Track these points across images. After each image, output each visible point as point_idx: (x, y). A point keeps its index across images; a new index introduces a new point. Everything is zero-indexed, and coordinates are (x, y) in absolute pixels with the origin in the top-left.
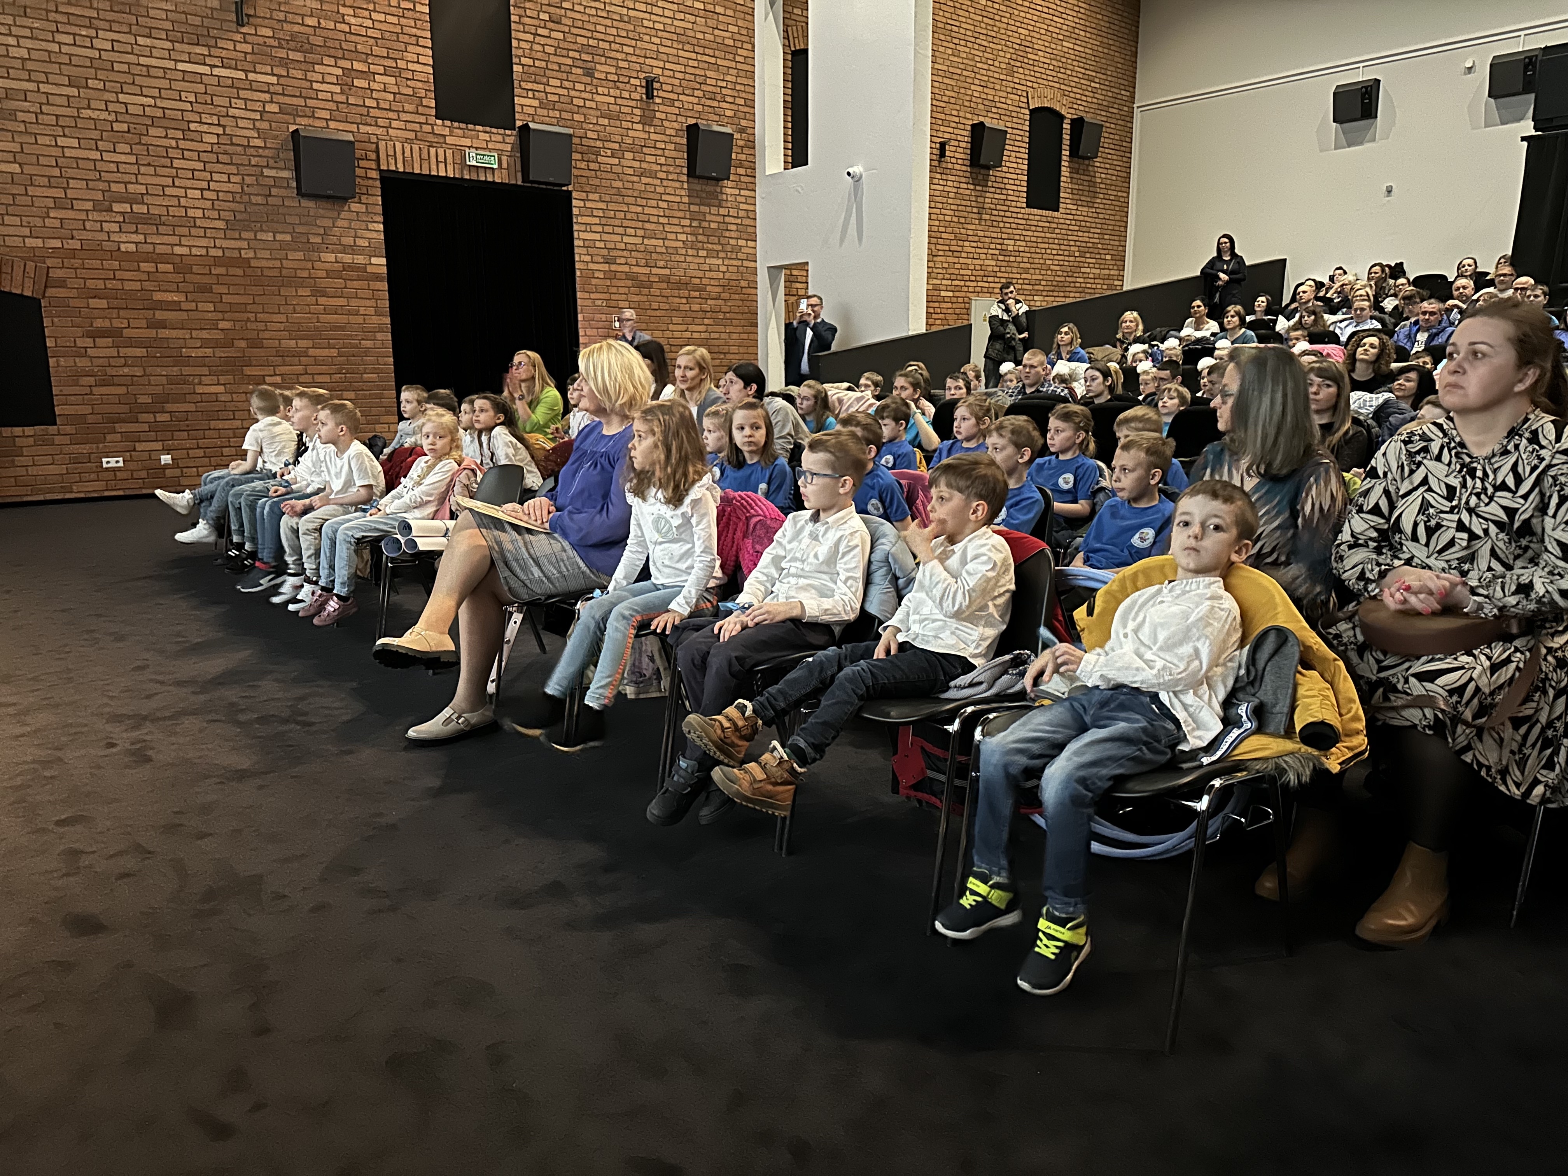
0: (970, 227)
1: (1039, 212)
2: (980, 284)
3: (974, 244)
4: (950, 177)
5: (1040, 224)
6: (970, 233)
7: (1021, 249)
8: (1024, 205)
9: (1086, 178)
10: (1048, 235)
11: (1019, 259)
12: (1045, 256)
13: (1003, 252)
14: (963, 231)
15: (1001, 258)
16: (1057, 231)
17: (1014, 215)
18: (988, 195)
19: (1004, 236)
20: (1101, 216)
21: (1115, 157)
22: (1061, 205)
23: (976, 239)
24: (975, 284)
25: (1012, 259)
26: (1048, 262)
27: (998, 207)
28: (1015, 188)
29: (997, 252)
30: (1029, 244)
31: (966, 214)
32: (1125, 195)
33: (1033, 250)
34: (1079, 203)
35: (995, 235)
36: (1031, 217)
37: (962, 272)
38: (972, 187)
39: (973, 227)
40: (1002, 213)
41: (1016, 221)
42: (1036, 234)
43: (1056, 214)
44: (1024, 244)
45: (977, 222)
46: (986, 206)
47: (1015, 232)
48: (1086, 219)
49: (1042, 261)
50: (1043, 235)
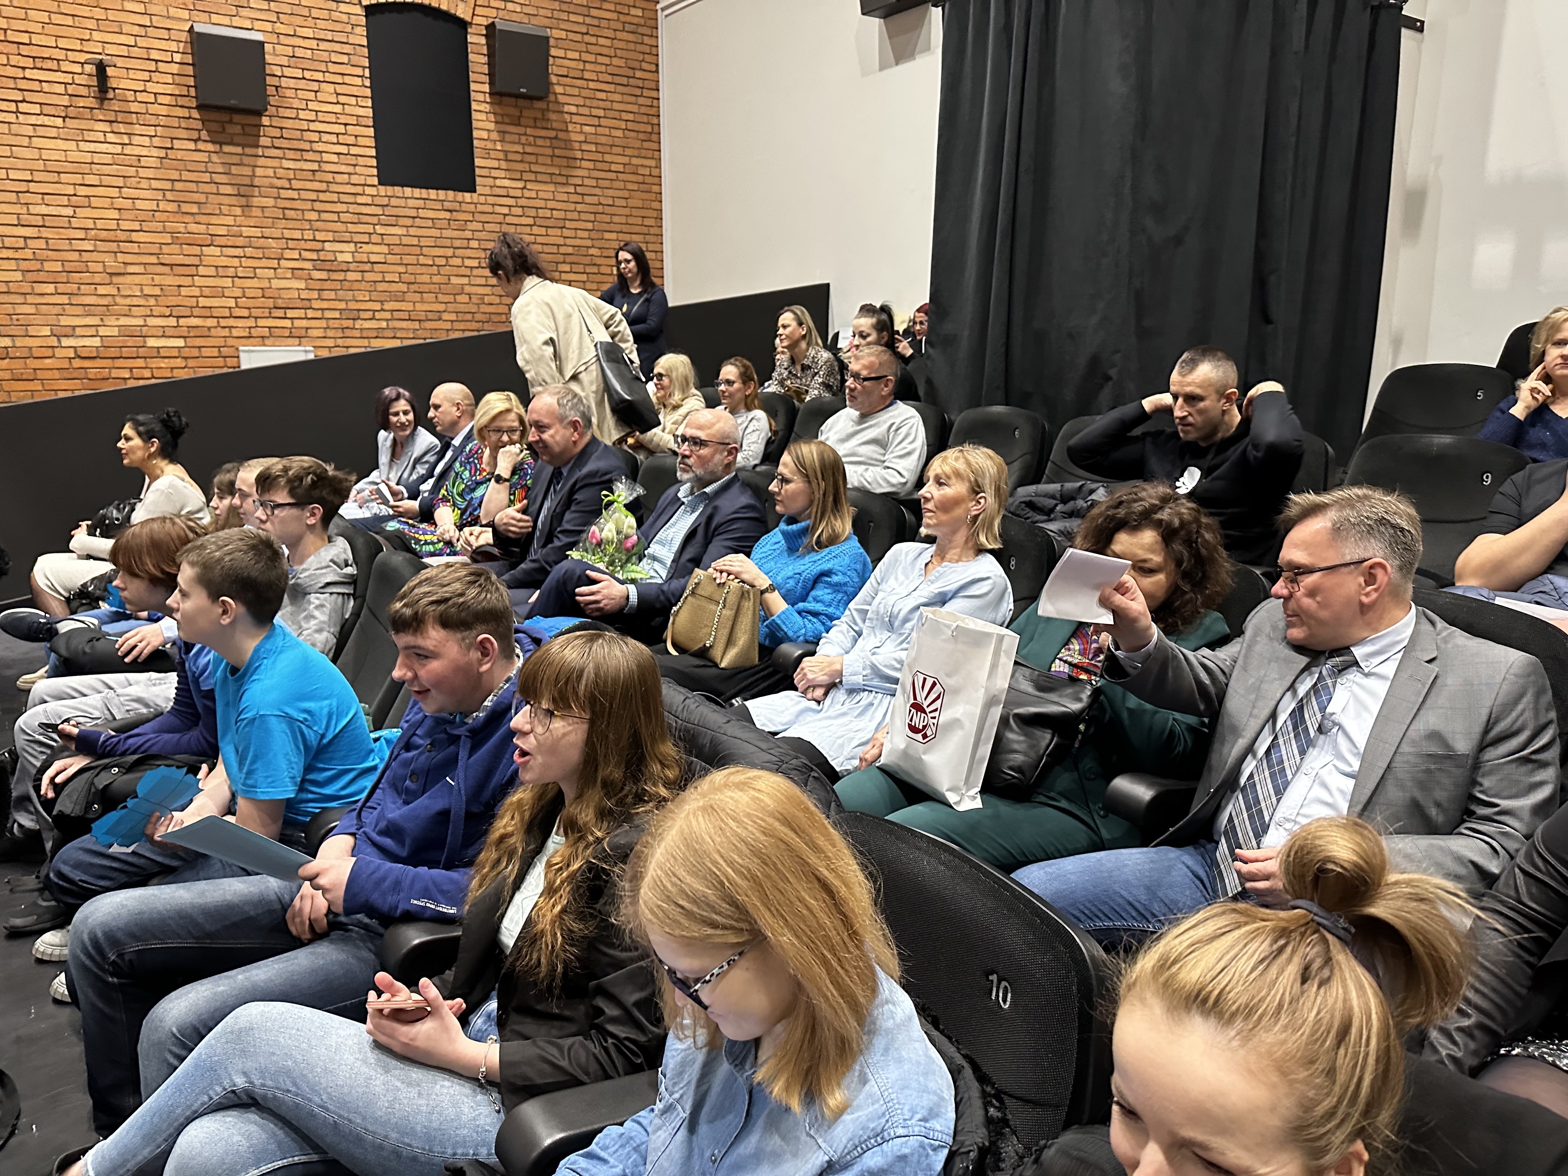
0: (214, 220)
1: (417, 192)
2: (261, 322)
3: (238, 252)
4: (138, 129)
5: (422, 213)
6: (222, 231)
7: (373, 258)
8: (375, 181)
9: (543, 133)
10: (447, 233)
11: (369, 276)
12: (445, 270)
13: (329, 266)
14: (193, 227)
15: (317, 275)
16: (470, 226)
17: (344, 198)
18: (261, 161)
19: (320, 236)
20: (588, 199)
21: (617, 97)
22: (478, 180)
23: (240, 241)
24: (251, 322)
25: (351, 276)
26: (454, 280)
27: (296, 184)
28: (343, 149)
29: (308, 265)
30: (396, 250)
31: (196, 197)
32: (653, 163)
33: (412, 259)
34: (526, 176)
35: (297, 235)
36: (394, 202)
37: (203, 302)
38: (210, 147)
39: (230, 220)
40: (313, 196)
41: (352, 208)
42: (412, 231)
43: (467, 195)
44: (385, 249)
45: (238, 211)
46: (257, 182)
47: (351, 227)
48: (551, 204)
49: (436, 279)
50: (435, 233)
